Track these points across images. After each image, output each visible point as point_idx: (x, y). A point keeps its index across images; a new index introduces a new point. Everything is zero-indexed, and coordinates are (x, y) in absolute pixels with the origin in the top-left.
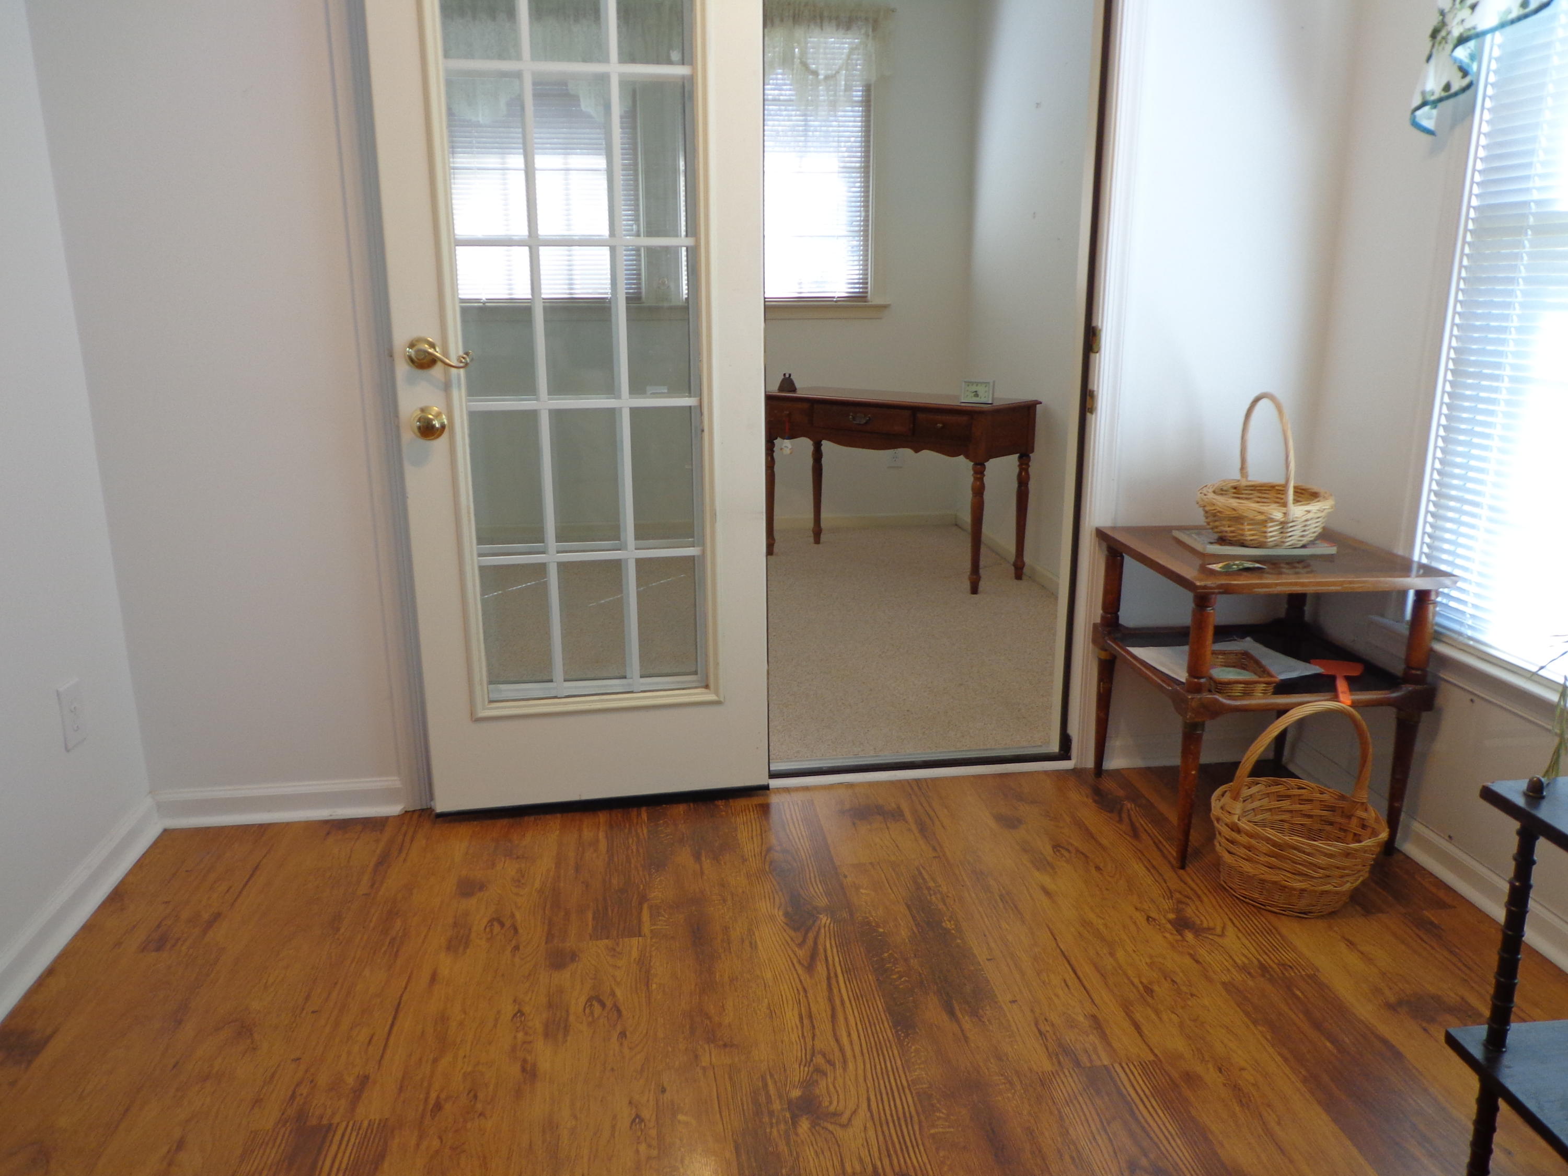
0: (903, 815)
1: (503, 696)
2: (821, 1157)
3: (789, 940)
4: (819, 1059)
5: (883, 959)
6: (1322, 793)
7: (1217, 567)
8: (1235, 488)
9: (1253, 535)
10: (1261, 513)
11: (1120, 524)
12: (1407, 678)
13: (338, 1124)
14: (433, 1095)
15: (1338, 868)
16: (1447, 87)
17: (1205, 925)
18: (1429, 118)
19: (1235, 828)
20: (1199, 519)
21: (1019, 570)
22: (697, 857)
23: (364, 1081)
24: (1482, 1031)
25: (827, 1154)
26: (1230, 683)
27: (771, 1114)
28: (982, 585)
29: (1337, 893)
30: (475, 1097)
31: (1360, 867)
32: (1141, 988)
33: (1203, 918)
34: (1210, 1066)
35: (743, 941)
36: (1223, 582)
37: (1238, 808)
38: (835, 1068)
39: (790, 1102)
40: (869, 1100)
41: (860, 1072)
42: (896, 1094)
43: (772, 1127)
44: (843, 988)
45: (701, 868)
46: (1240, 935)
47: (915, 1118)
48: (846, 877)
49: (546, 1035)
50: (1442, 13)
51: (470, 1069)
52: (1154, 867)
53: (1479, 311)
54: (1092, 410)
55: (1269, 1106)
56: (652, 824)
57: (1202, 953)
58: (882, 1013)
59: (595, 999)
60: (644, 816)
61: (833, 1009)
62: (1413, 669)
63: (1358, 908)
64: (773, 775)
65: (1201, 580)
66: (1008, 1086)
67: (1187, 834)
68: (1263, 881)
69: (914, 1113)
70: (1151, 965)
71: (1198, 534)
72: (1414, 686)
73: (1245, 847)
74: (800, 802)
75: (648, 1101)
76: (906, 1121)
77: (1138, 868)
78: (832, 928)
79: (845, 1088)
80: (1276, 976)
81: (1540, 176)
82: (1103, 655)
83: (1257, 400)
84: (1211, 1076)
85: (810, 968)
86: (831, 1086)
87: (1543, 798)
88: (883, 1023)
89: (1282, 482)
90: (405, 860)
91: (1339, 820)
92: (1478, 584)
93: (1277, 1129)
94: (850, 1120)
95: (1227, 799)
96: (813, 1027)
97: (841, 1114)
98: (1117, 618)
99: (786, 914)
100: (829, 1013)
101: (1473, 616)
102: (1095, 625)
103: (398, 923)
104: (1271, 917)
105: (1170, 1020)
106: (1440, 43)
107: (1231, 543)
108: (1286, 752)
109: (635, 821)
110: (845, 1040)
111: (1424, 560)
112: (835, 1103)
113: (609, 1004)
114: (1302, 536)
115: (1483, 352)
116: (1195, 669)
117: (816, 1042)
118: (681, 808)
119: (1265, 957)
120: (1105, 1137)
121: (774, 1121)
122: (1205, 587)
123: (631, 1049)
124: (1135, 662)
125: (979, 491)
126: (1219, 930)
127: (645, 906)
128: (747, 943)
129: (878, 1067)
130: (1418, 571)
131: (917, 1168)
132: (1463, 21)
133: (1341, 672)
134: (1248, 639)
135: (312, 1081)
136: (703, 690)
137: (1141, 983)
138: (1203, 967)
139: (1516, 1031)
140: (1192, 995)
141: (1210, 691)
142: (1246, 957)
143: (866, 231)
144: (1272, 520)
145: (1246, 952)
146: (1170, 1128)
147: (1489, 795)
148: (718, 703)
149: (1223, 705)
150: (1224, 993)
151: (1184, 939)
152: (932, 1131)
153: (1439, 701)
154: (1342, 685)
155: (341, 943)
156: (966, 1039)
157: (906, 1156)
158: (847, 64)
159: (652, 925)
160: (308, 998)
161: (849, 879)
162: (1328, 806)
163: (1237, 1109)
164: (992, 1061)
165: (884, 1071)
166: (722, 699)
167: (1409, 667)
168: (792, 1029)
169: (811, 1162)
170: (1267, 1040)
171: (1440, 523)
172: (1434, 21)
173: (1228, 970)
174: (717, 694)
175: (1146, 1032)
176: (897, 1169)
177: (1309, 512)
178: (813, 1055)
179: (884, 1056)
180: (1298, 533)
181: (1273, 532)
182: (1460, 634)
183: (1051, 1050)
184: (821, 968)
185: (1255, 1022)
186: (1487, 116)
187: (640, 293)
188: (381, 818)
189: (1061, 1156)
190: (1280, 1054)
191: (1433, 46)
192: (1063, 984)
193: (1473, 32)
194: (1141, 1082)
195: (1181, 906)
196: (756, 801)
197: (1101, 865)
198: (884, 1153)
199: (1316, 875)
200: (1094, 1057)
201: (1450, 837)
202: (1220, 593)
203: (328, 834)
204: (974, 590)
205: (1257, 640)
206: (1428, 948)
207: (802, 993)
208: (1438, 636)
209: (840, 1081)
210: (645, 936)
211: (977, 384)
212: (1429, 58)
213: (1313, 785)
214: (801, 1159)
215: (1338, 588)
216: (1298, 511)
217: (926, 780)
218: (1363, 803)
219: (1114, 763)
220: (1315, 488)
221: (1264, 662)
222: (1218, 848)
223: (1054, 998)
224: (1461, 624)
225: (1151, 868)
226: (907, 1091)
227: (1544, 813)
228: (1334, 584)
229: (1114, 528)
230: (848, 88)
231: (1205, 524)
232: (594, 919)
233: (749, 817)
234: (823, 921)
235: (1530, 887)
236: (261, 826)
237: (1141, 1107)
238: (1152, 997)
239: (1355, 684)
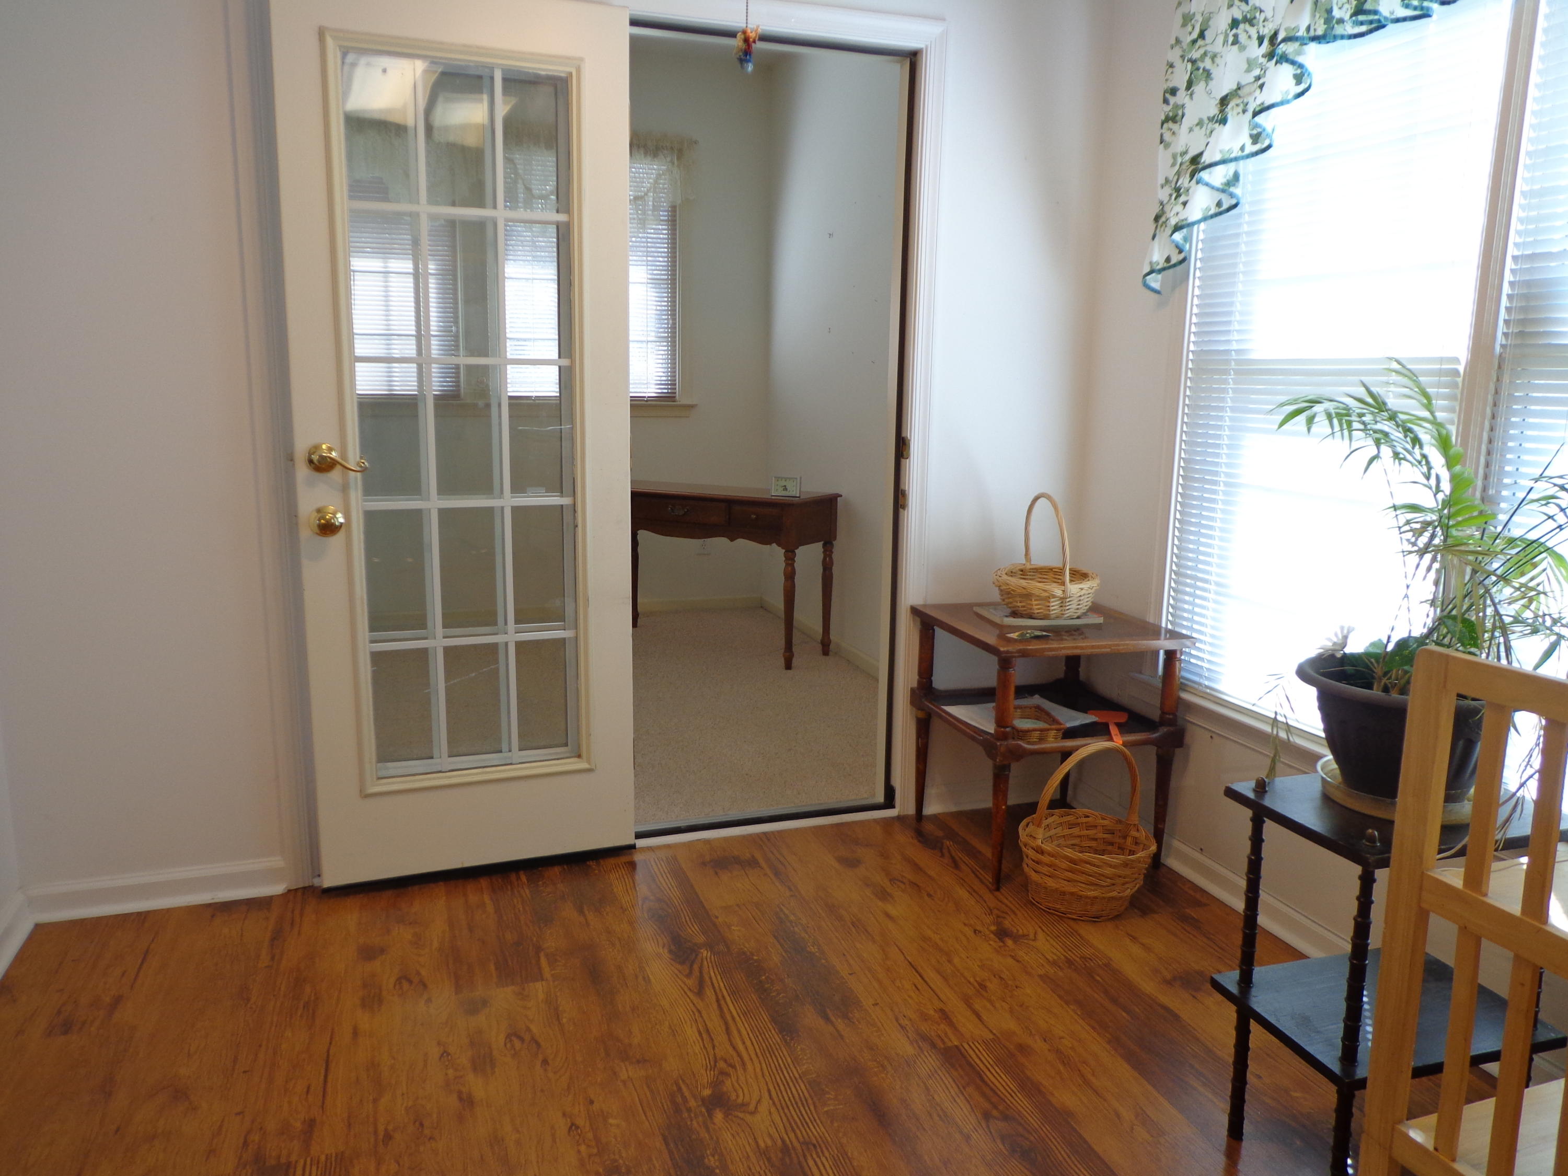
0: (758, 863)
1: (392, 772)
2: (737, 1138)
3: (676, 972)
4: (721, 1064)
5: (761, 982)
6: (1103, 819)
7: (1014, 635)
8: (1022, 571)
9: (1039, 609)
10: (1045, 591)
11: (929, 602)
12: (1162, 723)
13: (296, 1162)
14: (381, 1128)
15: (1120, 877)
16: (1168, 260)
17: (1021, 932)
18: (1156, 281)
19: (1040, 851)
20: (996, 596)
21: (826, 647)
22: (581, 911)
23: (311, 1125)
24: (1236, 975)
25: (742, 1135)
26: (1028, 731)
27: (689, 1110)
28: (795, 662)
29: (1121, 898)
30: (422, 1125)
31: (1136, 876)
32: (976, 984)
33: (1018, 927)
34: (1037, 1037)
35: (637, 977)
36: (1021, 647)
37: (1040, 834)
38: (736, 1069)
39: (703, 1100)
40: (769, 1091)
41: (758, 1070)
42: (791, 1084)
43: (691, 1121)
44: (732, 1008)
45: (586, 920)
46: (1048, 938)
47: (810, 1101)
48: (717, 917)
49: (475, 1069)
50: (1162, 203)
51: (410, 1103)
52: (975, 891)
53: (1200, 431)
54: (904, 507)
55: (1084, 1063)
56: (532, 885)
57: (1021, 954)
58: (769, 1024)
59: (513, 1035)
60: (524, 878)
61: (726, 1023)
62: (1167, 714)
63: (1136, 911)
64: (639, 836)
65: (1003, 647)
66: (881, 1068)
67: (1000, 862)
68: (1064, 893)
69: (807, 1096)
70: (982, 967)
71: (995, 609)
72: (1168, 728)
73: (1047, 865)
74: (665, 859)
75: (579, 1111)
76: (803, 1104)
77: (962, 893)
78: (713, 959)
79: (747, 1083)
80: (1079, 967)
81: (1237, 331)
82: (921, 715)
83: (1036, 499)
84: (1038, 1044)
85: (700, 993)
86: (736, 1084)
87: (1266, 792)
88: (770, 1031)
89: (1061, 566)
90: (299, 933)
91: (1118, 840)
92: (1211, 644)
93: (1093, 1080)
94: (756, 1108)
95: (1031, 827)
96: (712, 1040)
97: (748, 1104)
98: (931, 682)
99: (670, 951)
100: (724, 1028)
101: (1208, 669)
102: (912, 690)
103: (308, 989)
104: (1072, 923)
105: (1002, 1006)
106: (1162, 226)
107: (1022, 616)
108: (1070, 792)
109: (516, 883)
110: (741, 1047)
111: (1170, 627)
112: (741, 1097)
113: (527, 1037)
114: (1078, 609)
115: (1204, 462)
116: (1001, 721)
117: (717, 1051)
118: (557, 869)
119: (1069, 953)
120: (962, 1098)
121: (693, 1115)
122: (1007, 652)
123: (555, 1073)
124: (949, 718)
125: (790, 576)
126: (1032, 936)
127: (542, 955)
128: (640, 978)
129: (772, 1065)
130: (1166, 635)
131: (818, 1137)
132: (1177, 214)
133: (1112, 719)
134: (1037, 696)
135: (261, 1129)
136: (576, 760)
137: (976, 981)
138: (1023, 965)
139: (1259, 973)
140: (1017, 987)
141: (1013, 738)
142: (1055, 954)
143: (673, 338)
144: (1054, 596)
145: (1055, 951)
146: (1011, 1086)
147: (1231, 793)
148: (589, 770)
149: (1025, 749)
150: (1041, 983)
151: (1005, 945)
152: (826, 1109)
153: (1188, 739)
154: (1114, 730)
155: (255, 1011)
156: (842, 1037)
157: (807, 1129)
158: (655, 188)
159: (551, 970)
160: (235, 1060)
161: (720, 920)
162: (1109, 830)
163: (1061, 1068)
164: (865, 1051)
165: (778, 1068)
166: (594, 767)
167: (1163, 713)
168: (694, 1042)
169: (730, 1142)
170: (1078, 1015)
171: (1180, 596)
172: (1156, 209)
173: (1043, 965)
174: (589, 762)
175: (985, 1018)
176: (801, 1140)
177: (1082, 589)
178: (716, 1062)
179: (776, 1056)
180: (1074, 606)
181: (1055, 605)
182: (1200, 684)
183: (911, 1039)
184: (709, 992)
185: (1067, 1003)
186: (1197, 283)
187: (459, 390)
188: (265, 898)
189: (930, 1115)
190: (1089, 1025)
191: (1156, 227)
192: (914, 987)
193: (1184, 222)
194: (986, 1055)
195: (1000, 920)
196: (623, 859)
197: (932, 893)
198: (789, 1129)
199: (1105, 884)
200: (946, 1040)
201: (1201, 849)
202: (1019, 657)
203: (213, 916)
204: (788, 666)
205: (1043, 696)
206: (1191, 937)
207: (697, 1014)
208: (1184, 687)
209: (742, 1078)
210: (547, 980)
211: (786, 479)
212: (1154, 237)
213: (1096, 813)
214: (721, 1141)
215: (1108, 650)
216: (1074, 589)
217: (773, 833)
218: (1135, 825)
219: (931, 809)
220: (1085, 570)
221: (1053, 713)
222: (1026, 869)
223: (909, 999)
224: (1200, 676)
225: (972, 892)
226: (800, 1081)
227: (1268, 802)
228: (1105, 647)
229: (925, 606)
230: (655, 208)
231: (1000, 601)
232: (496, 969)
233: (620, 873)
234: (705, 955)
235: (1261, 859)
236: (139, 914)
237: (988, 1073)
238: (987, 992)
239: (1123, 728)
